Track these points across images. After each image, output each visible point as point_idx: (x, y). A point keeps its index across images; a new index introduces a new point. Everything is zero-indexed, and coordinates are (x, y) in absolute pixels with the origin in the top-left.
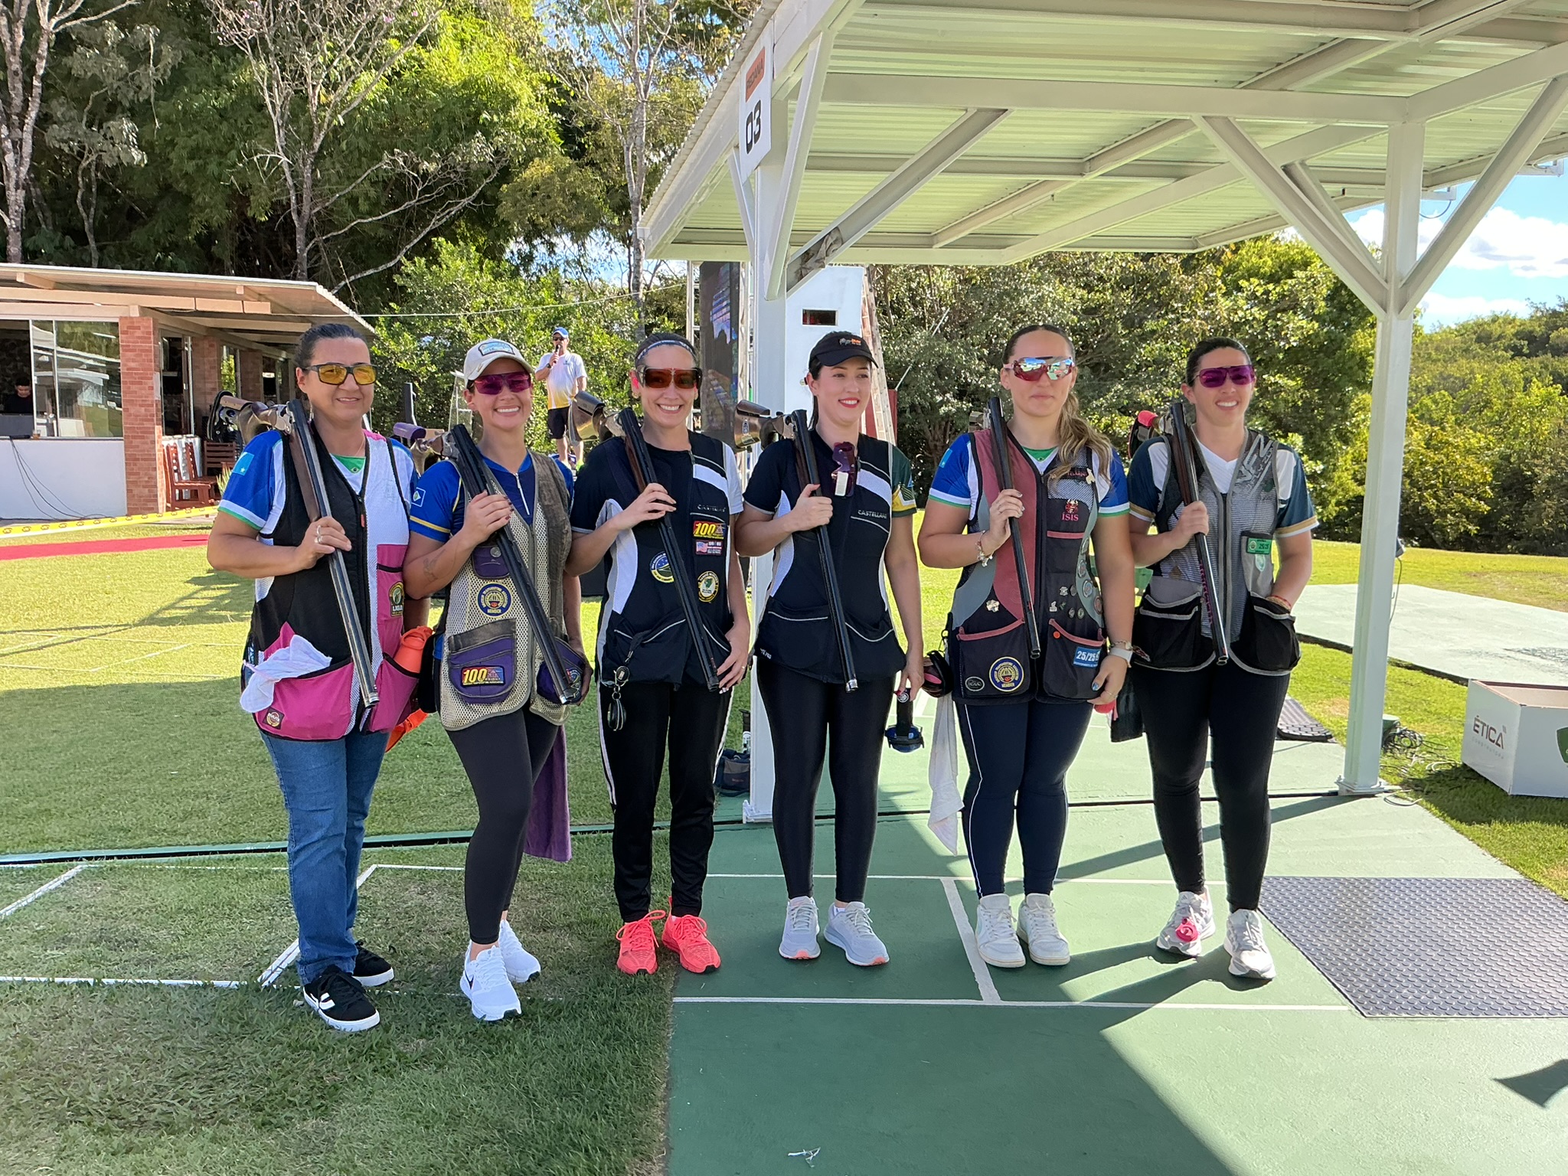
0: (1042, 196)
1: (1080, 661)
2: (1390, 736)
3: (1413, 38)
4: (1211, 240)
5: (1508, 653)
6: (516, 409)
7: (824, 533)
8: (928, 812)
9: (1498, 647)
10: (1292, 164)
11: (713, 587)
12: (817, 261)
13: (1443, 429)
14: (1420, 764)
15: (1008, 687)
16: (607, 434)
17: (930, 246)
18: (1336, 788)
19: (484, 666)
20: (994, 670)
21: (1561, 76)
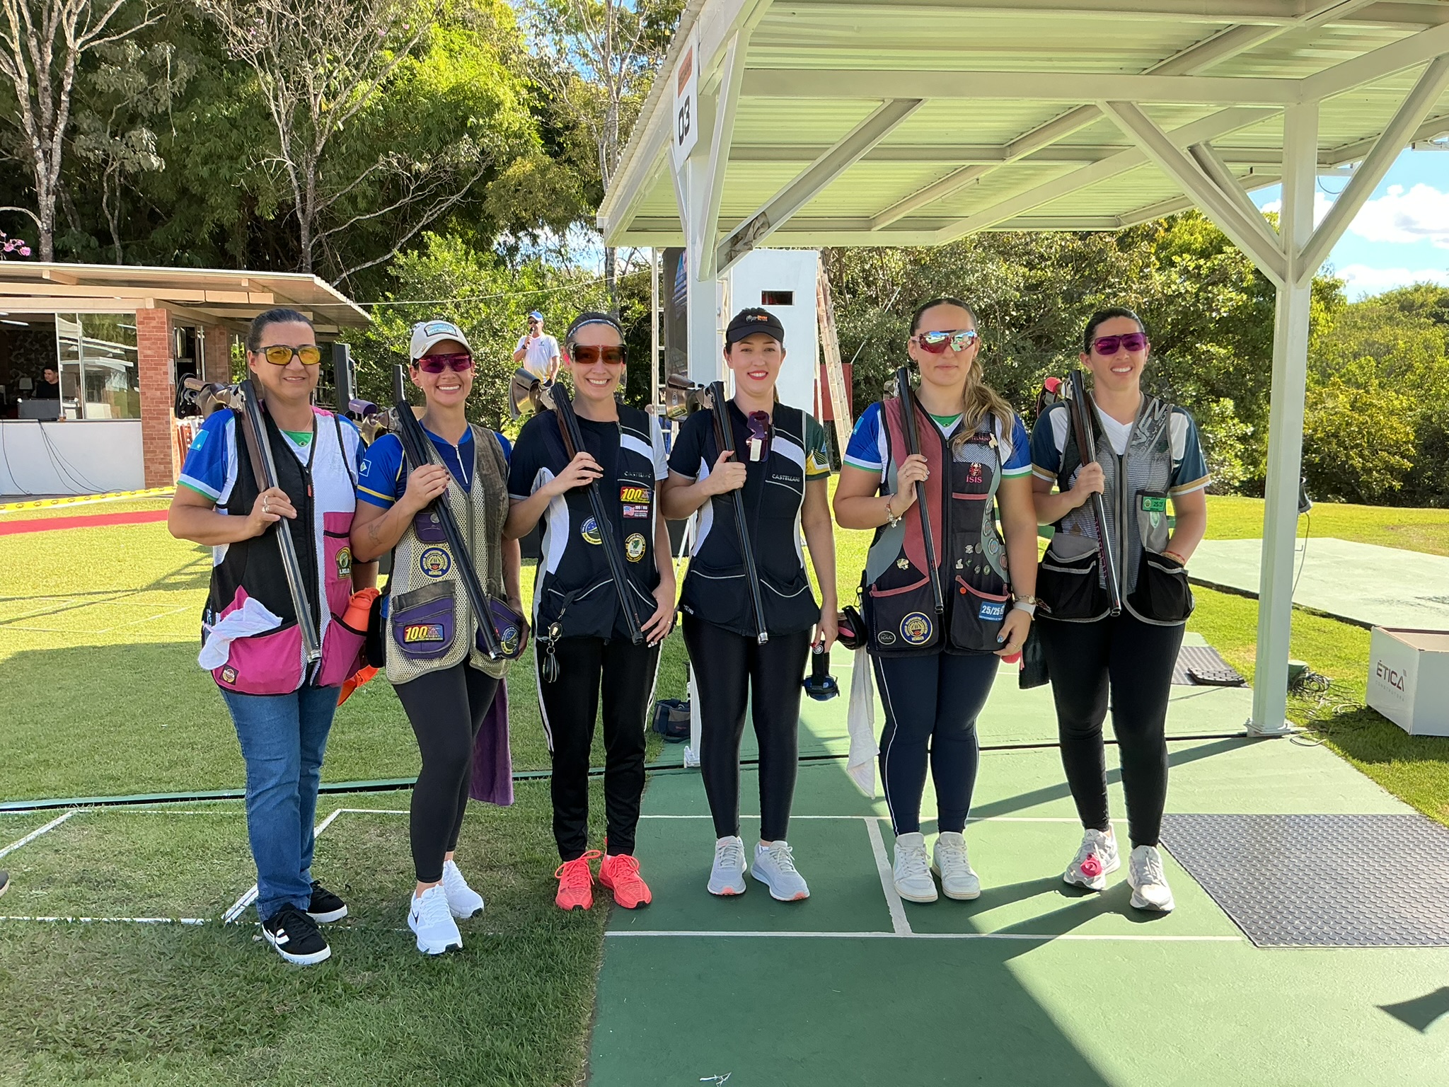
0: (968, 180)
1: (985, 615)
2: (1297, 681)
3: (1300, 23)
4: (1131, 218)
5: (1418, 601)
6: (457, 387)
7: (738, 496)
8: (847, 756)
9: (1409, 596)
10: (1198, 145)
11: (640, 548)
12: (745, 244)
13: (1367, 392)
14: (1326, 706)
15: (918, 640)
16: (541, 408)
17: (869, 229)
18: (1245, 730)
19: (425, 624)
20: (904, 625)
21: (1444, 55)
